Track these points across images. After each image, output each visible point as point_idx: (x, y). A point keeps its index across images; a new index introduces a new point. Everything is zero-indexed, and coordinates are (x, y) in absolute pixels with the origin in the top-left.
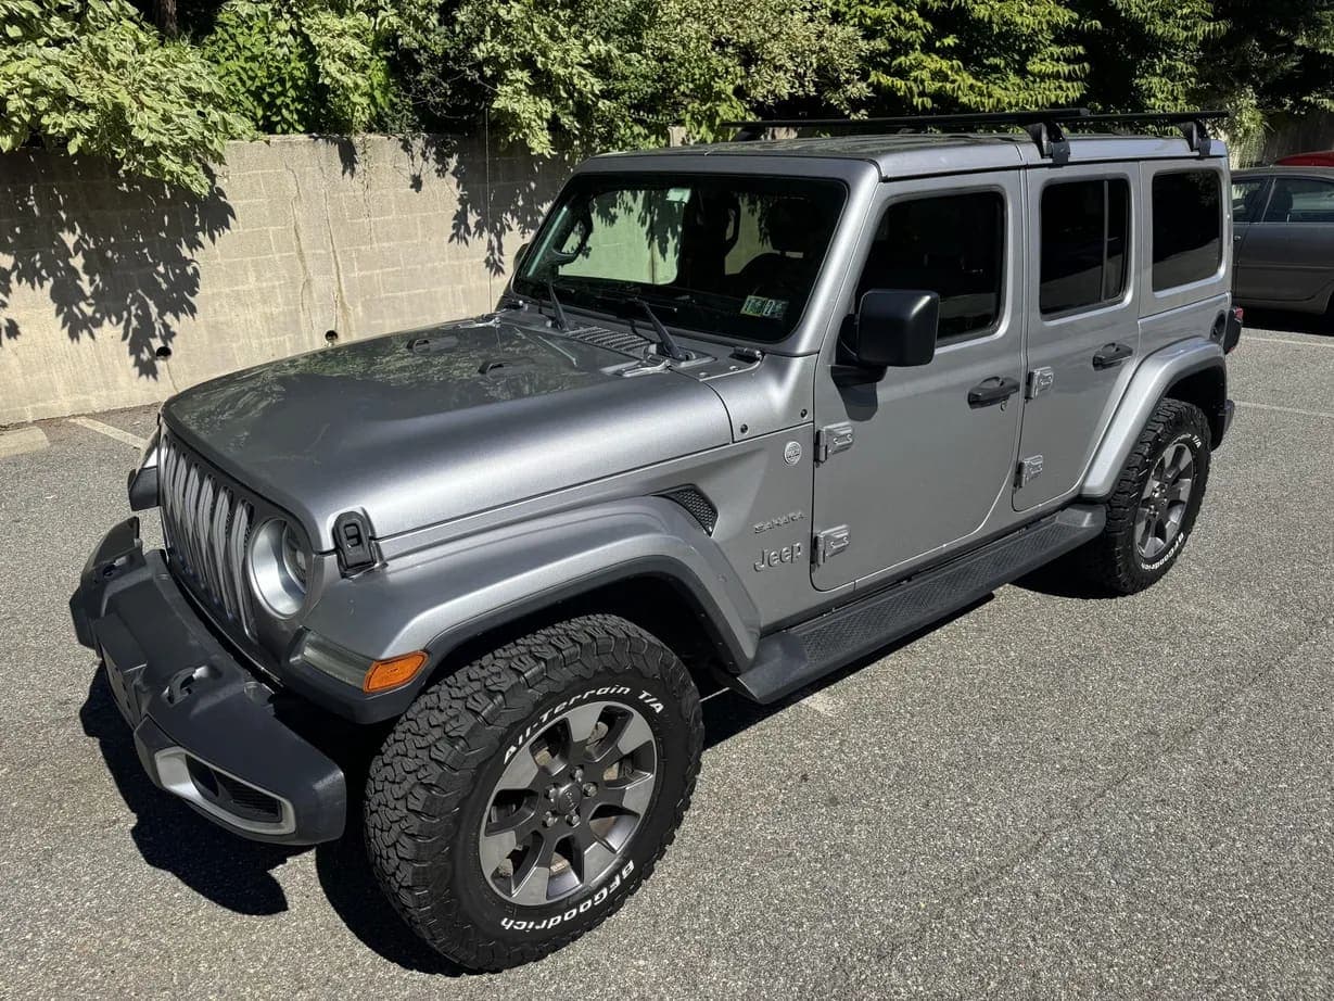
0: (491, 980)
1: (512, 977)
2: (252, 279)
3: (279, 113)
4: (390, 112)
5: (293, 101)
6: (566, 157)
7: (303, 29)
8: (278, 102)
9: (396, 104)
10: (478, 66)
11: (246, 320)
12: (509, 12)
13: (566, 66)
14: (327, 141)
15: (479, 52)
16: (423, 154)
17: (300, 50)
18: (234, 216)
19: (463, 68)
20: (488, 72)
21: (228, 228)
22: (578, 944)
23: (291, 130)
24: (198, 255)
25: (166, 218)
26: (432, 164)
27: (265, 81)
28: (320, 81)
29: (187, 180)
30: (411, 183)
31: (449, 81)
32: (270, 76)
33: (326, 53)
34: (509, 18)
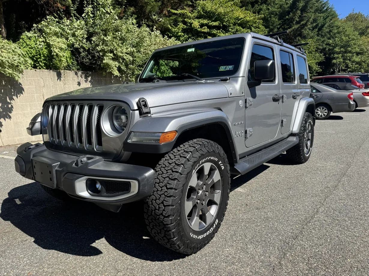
0: (183, 260)
1: (189, 258)
2: (29, 109)
3: (39, 63)
4: (71, 65)
5: (43, 60)
6: (121, 79)
7: (47, 41)
8: (39, 60)
9: (73, 63)
10: (98, 52)
11: (26, 122)
12: (107, 38)
13: (122, 53)
14: (53, 71)
15: (99, 48)
16: (81, 76)
17: (46, 47)
18: (24, 91)
19: (94, 52)
20: (101, 54)
21: (22, 94)
22: (205, 247)
23: (42, 68)
24: (12, 102)
25: (2, 90)
26: (84, 79)
27: (35, 54)
28: (53, 54)
29: (14, 75)
30: (77, 84)
31: (91, 55)
32: (36, 53)
33: (55, 47)
34: (107, 40)
